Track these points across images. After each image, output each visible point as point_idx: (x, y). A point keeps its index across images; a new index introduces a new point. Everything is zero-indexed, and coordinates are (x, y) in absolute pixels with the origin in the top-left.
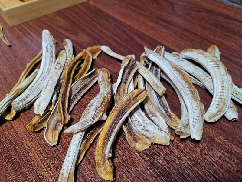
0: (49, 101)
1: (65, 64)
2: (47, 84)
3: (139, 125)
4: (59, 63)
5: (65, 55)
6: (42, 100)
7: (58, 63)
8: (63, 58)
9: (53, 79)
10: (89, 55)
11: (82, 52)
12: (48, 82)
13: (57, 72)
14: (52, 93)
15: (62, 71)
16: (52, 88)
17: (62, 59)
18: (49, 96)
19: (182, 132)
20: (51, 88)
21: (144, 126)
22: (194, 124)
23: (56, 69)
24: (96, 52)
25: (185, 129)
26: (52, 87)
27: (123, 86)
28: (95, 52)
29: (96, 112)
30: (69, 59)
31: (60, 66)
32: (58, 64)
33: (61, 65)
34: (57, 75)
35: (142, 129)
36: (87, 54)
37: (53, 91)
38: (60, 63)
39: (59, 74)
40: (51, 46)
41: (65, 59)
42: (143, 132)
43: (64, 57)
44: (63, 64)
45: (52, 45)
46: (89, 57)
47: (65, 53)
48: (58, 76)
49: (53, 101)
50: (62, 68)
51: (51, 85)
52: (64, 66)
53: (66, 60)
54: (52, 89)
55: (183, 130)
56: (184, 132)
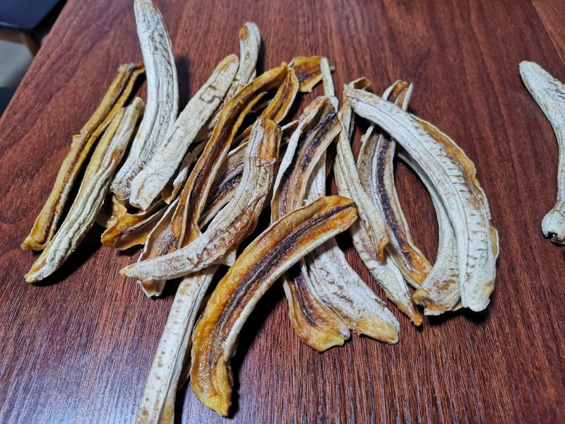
0: (166, 181)
1: (228, 91)
2: (172, 137)
3: (328, 282)
4: (213, 85)
5: (233, 67)
6: (152, 175)
7: (210, 86)
8: (226, 74)
9: (189, 126)
10: (293, 81)
11: (276, 69)
12: (174, 132)
13: (201, 108)
14: (180, 159)
15: (214, 108)
16: (179, 149)
17: (223, 78)
18: (169, 168)
19: (430, 301)
20: (177, 148)
21: (341, 288)
22: (470, 270)
23: (203, 100)
24: (314, 75)
25: (439, 293)
26: (182, 146)
27: (297, 176)
28: (310, 72)
29: (211, 241)
30: (242, 80)
31: (213, 93)
32: (209, 89)
33: (217, 91)
34: (202, 117)
35: (335, 293)
36: (289, 75)
37: (182, 156)
38: (217, 87)
39: (207, 114)
40: (161, 36)
41: (232, 77)
42: (336, 302)
43: (230, 73)
44: (224, 89)
45: (163, 33)
46: (290, 85)
47: (235, 62)
48: (202, 121)
49: (175, 183)
50: (217, 101)
51: (181, 139)
52: (225, 96)
53: (235, 80)
54: (180, 151)
55: (433, 296)
56: (436, 300)
